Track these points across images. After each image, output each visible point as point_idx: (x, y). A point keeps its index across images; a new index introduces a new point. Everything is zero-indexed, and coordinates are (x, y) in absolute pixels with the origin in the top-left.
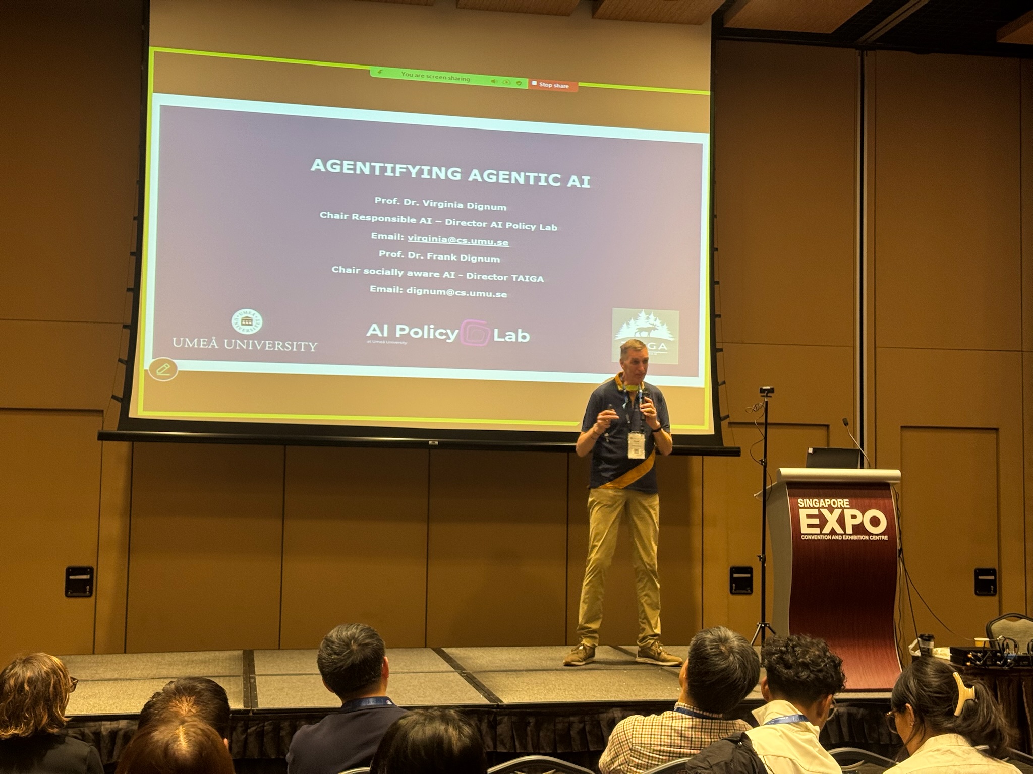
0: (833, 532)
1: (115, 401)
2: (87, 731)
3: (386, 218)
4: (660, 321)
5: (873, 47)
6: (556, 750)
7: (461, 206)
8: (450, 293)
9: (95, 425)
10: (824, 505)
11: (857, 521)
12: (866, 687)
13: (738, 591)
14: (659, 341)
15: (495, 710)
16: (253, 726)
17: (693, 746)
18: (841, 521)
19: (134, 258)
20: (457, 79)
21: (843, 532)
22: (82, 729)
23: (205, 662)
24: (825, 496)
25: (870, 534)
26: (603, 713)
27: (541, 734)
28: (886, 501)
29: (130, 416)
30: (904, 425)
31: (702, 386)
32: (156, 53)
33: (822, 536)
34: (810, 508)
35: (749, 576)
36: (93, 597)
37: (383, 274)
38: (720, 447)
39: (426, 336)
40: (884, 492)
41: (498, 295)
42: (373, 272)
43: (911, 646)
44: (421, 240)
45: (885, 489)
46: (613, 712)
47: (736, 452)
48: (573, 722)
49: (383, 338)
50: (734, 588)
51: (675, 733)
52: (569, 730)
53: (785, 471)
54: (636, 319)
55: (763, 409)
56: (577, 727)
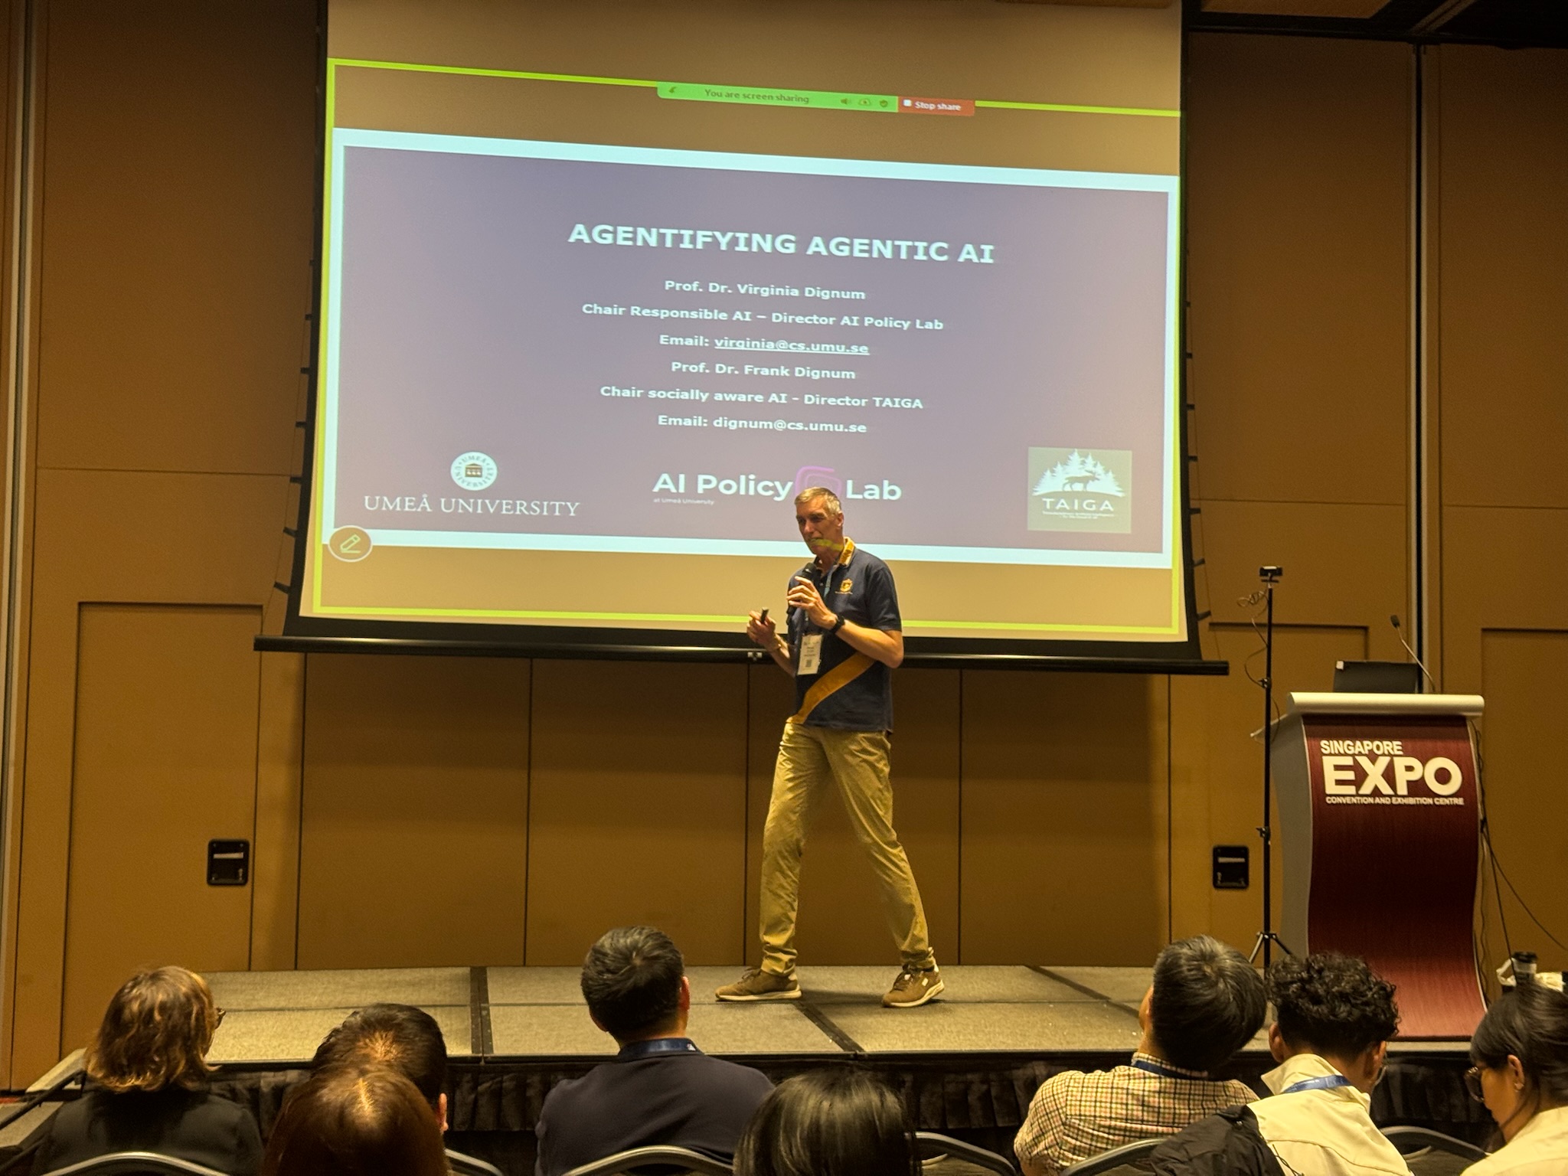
0: (1376, 792)
1: (280, 592)
2: (239, 1086)
3: (682, 312)
4: (1102, 468)
5: (1435, 39)
6: (946, 1125)
7: (795, 293)
8: (780, 425)
9: (250, 627)
10: (1361, 749)
11: (1414, 776)
12: (1430, 1033)
13: (1224, 884)
14: (1100, 497)
15: (851, 1062)
16: (488, 1081)
17: (1161, 1120)
18: (1389, 775)
19: (306, 377)
20: (790, 99)
21: (1391, 793)
22: (232, 1083)
23: (413, 985)
24: (1362, 737)
25: (1434, 795)
26: (1018, 1068)
27: (923, 1100)
28: (1461, 745)
29: (302, 614)
30: (1486, 626)
31: (1169, 566)
32: (338, 67)
33: (1358, 798)
34: (1340, 754)
35: (1242, 860)
36: (248, 888)
37: (678, 397)
38: (1196, 661)
39: (742, 492)
40: (1456, 729)
41: (853, 428)
42: (662, 395)
43: (1500, 971)
44: (734, 345)
45: (1458, 726)
46: (1034, 1070)
47: (1221, 669)
48: (972, 1082)
49: (678, 495)
50: (1219, 878)
51: (1132, 1099)
52: (965, 1093)
53: (1299, 697)
54: (1065, 463)
55: (1265, 602)
56: (978, 1089)
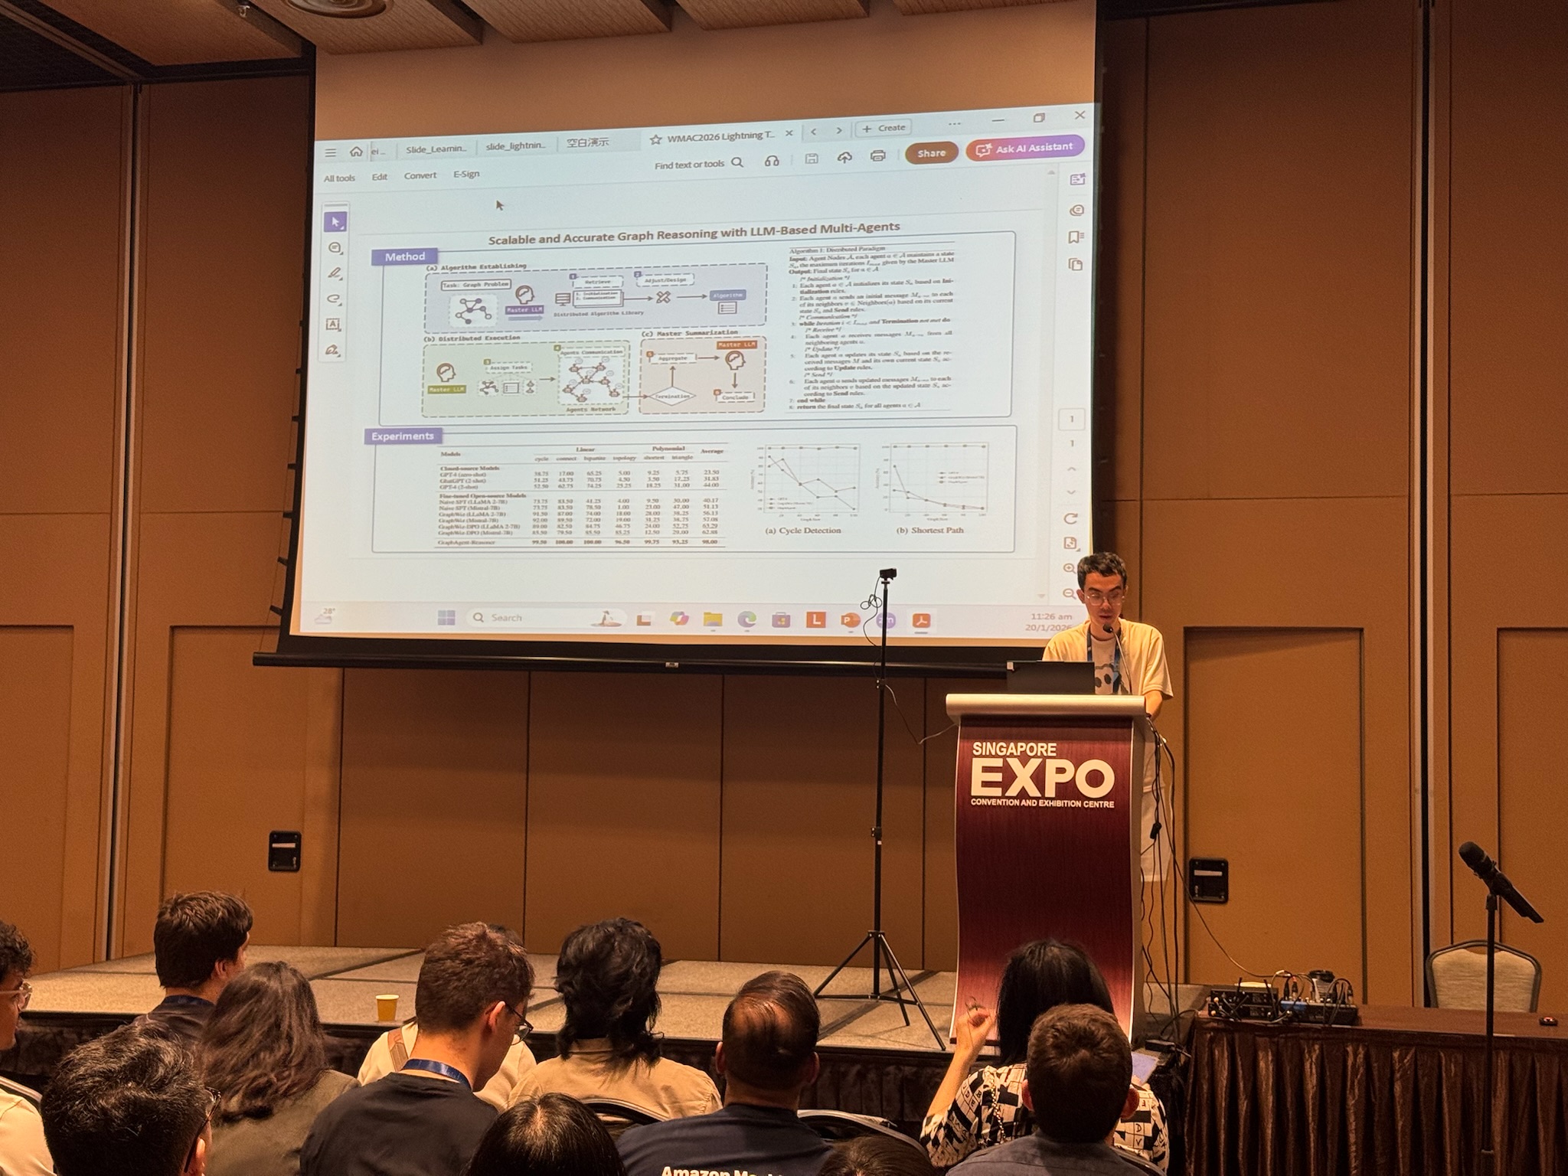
0: (1023, 794)
1: (275, 614)
10: (1014, 751)
11: (1064, 778)
13: (1200, 898)
18: (1039, 778)
19: (296, 424)
21: (1039, 795)
24: (1017, 738)
25: (1083, 798)
28: (1121, 746)
29: (291, 633)
30: (1503, 626)
33: (1004, 800)
34: (991, 756)
35: (1221, 874)
40: (1119, 731)
45: (1123, 727)
50: (1196, 892)
